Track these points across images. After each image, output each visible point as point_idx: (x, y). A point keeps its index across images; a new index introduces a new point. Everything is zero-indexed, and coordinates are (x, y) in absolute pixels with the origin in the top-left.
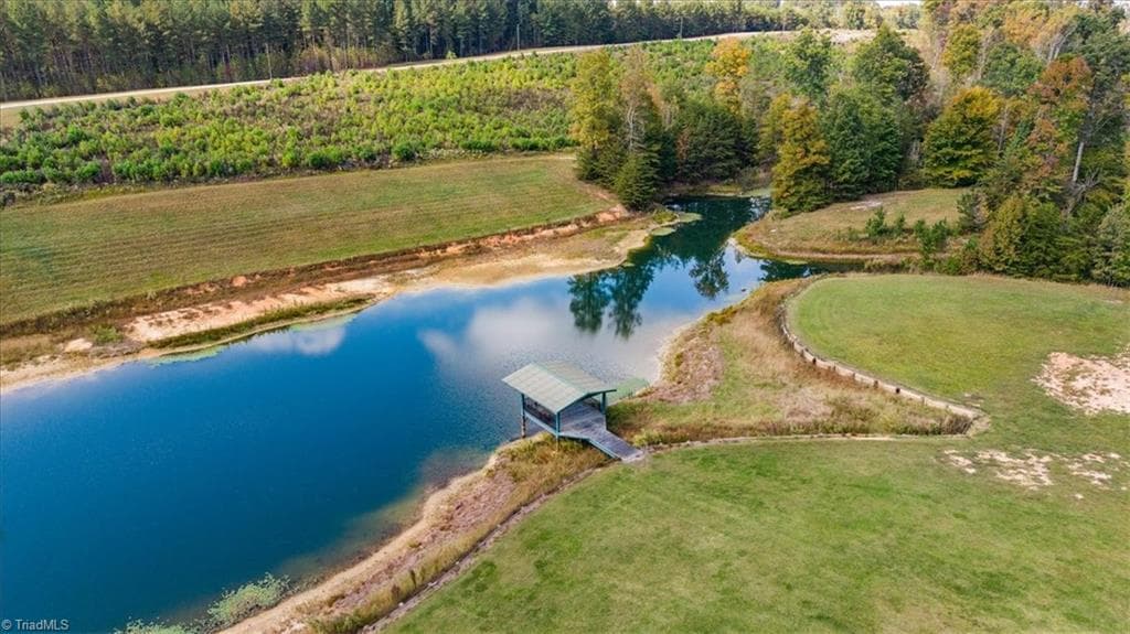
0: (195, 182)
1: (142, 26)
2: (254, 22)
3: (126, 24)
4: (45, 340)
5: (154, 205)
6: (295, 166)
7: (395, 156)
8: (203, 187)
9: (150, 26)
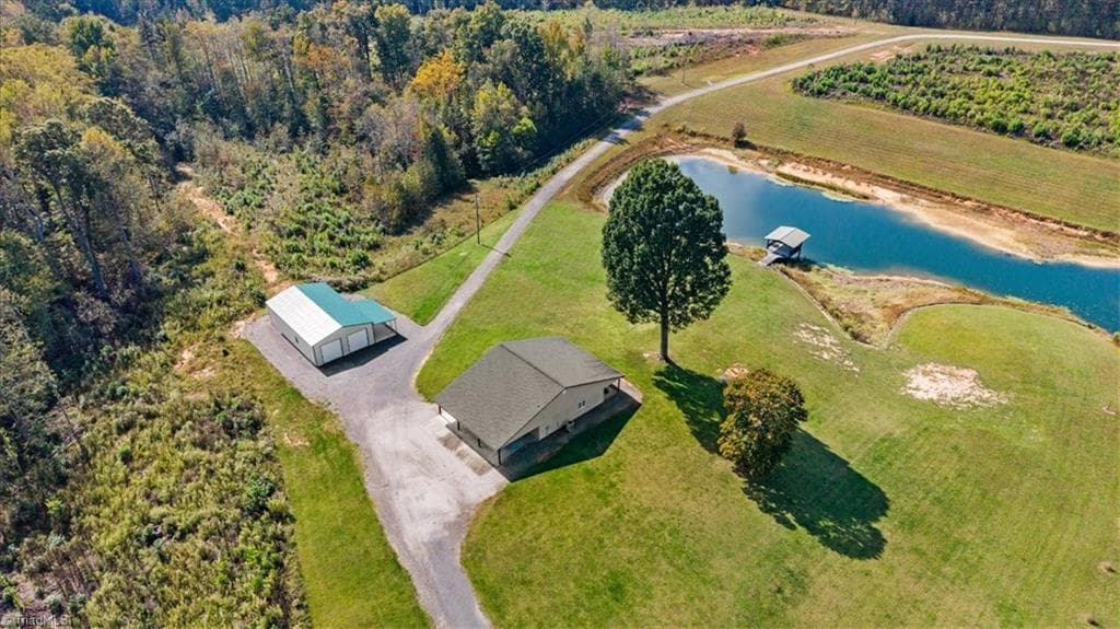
4: (759, 155)
5: (876, 119)
6: (981, 123)
7: (1061, 141)
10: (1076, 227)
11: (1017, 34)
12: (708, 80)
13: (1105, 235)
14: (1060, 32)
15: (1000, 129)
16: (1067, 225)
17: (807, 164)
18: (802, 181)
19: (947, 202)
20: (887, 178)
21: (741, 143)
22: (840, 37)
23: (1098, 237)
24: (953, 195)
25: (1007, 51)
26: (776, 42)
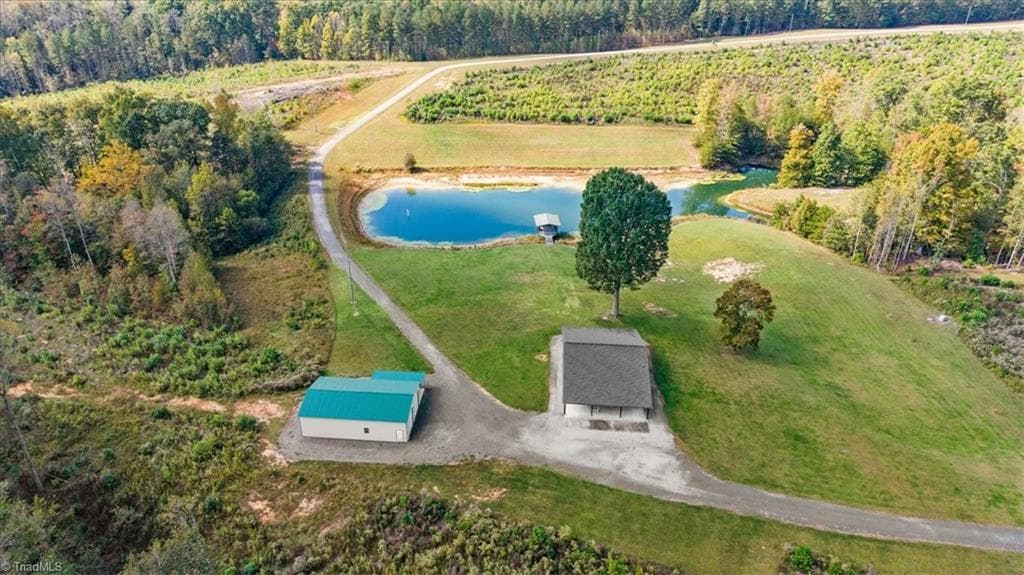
0: (510, 121)
1: (537, 19)
2: (598, 15)
3: (530, 19)
4: (436, 175)
5: (489, 130)
6: (553, 119)
7: (603, 120)
8: (512, 124)
9: (541, 19)
10: (656, 169)
11: (497, 58)
12: (335, 125)
13: (671, 169)
14: (520, 53)
15: (566, 120)
16: (651, 169)
17: (475, 172)
18: (487, 185)
19: (580, 174)
20: (534, 168)
21: (414, 170)
22: (397, 76)
23: (668, 171)
24: (580, 169)
25: (514, 69)
26: (356, 87)
